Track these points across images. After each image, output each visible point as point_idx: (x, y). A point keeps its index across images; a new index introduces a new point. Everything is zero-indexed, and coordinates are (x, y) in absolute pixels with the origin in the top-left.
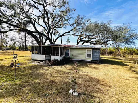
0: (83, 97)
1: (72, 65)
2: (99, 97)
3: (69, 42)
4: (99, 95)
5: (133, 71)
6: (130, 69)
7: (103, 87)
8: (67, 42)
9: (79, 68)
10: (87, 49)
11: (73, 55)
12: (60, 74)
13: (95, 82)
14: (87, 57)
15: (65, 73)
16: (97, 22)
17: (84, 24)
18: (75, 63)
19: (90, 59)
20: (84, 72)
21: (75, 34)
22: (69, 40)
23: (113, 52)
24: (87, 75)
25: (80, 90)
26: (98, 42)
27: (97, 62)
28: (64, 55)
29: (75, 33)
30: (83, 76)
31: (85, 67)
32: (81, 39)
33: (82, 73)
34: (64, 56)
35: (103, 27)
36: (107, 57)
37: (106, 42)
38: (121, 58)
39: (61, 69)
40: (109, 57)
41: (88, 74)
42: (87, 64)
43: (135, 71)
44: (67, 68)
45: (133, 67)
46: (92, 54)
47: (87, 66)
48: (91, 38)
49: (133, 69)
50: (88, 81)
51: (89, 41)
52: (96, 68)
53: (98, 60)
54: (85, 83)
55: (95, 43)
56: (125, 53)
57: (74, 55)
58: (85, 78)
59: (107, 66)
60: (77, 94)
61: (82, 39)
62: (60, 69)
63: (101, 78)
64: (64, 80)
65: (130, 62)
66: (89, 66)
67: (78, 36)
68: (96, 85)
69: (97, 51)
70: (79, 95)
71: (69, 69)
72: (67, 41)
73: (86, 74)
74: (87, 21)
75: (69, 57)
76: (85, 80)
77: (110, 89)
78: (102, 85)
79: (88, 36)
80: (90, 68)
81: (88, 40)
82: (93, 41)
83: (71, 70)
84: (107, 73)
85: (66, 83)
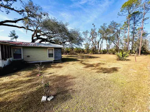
0: (59, 96)
1: (30, 70)
2: (71, 89)
3: (16, 37)
4: (71, 88)
5: (83, 63)
6: (81, 62)
7: (71, 80)
8: (11, 37)
9: (42, 71)
10: (48, 49)
11: (28, 56)
12: (14, 87)
13: (64, 79)
14: (49, 57)
15: (22, 83)
16: (56, 20)
17: (40, 16)
18: (37, 65)
19: (52, 59)
20: (50, 74)
21: (28, 27)
22: (16, 35)
23: (69, 52)
24: (54, 76)
25: (53, 93)
26: (58, 41)
27: (59, 61)
28: (11, 57)
29: (26, 25)
30: (51, 78)
31: (49, 68)
32: (37, 36)
33: (47, 76)
34: (11, 59)
35: (62, 27)
36: (66, 56)
37: (65, 42)
38: (75, 56)
39: (12, 79)
40: (67, 56)
41: (54, 74)
42: (50, 65)
43: (84, 64)
44: (24, 76)
45: (82, 61)
46: (55, 53)
47: (51, 67)
48: (50, 37)
49: (83, 62)
50: (57, 80)
51: (49, 40)
52: (60, 67)
53: (60, 59)
54: (55, 84)
55: (55, 42)
56: (76, 52)
57: (30, 56)
58: (53, 79)
59: (68, 63)
60: (53, 97)
61: (40, 36)
62: (10, 80)
63: (67, 74)
64: (26, 91)
65: (80, 58)
66: (53, 67)
67: (32, 31)
68: (65, 81)
69: (59, 51)
70: (55, 97)
71: (28, 76)
72: (10, 35)
73: (52, 74)
74: (44, 15)
75: (23, 60)
76: (55, 81)
77: (76, 80)
78: (70, 79)
79: (47, 33)
80: (55, 69)
81: (47, 39)
82: (52, 40)
83: (30, 76)
84: (70, 69)
85: (32, 94)
